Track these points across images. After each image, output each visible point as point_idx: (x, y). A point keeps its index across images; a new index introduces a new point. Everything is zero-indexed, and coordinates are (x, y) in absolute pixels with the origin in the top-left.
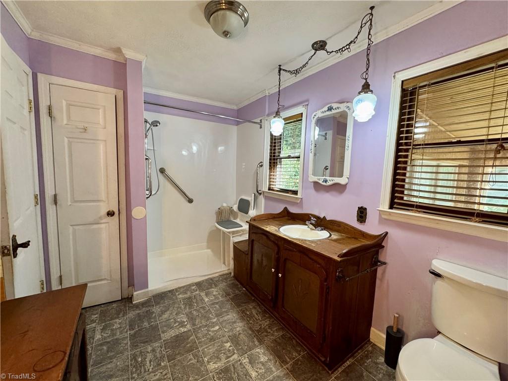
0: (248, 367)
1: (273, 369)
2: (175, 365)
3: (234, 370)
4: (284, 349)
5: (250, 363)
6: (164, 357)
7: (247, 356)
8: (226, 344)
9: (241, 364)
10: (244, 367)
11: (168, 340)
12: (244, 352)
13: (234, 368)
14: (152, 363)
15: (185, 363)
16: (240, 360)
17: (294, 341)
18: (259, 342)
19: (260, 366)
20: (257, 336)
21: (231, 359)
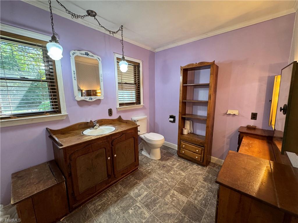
0: (142, 196)
1: (141, 186)
2: (193, 185)
3: (146, 202)
4: (130, 183)
5: (140, 196)
6: (194, 192)
7: (137, 198)
8: (130, 213)
9: (142, 200)
10: (143, 198)
11: (186, 197)
12: (134, 200)
13: (145, 202)
14: (200, 195)
15: (189, 182)
16: (140, 201)
17: (124, 180)
18: (126, 195)
19: (141, 191)
20: (122, 197)
21: (140, 206)
